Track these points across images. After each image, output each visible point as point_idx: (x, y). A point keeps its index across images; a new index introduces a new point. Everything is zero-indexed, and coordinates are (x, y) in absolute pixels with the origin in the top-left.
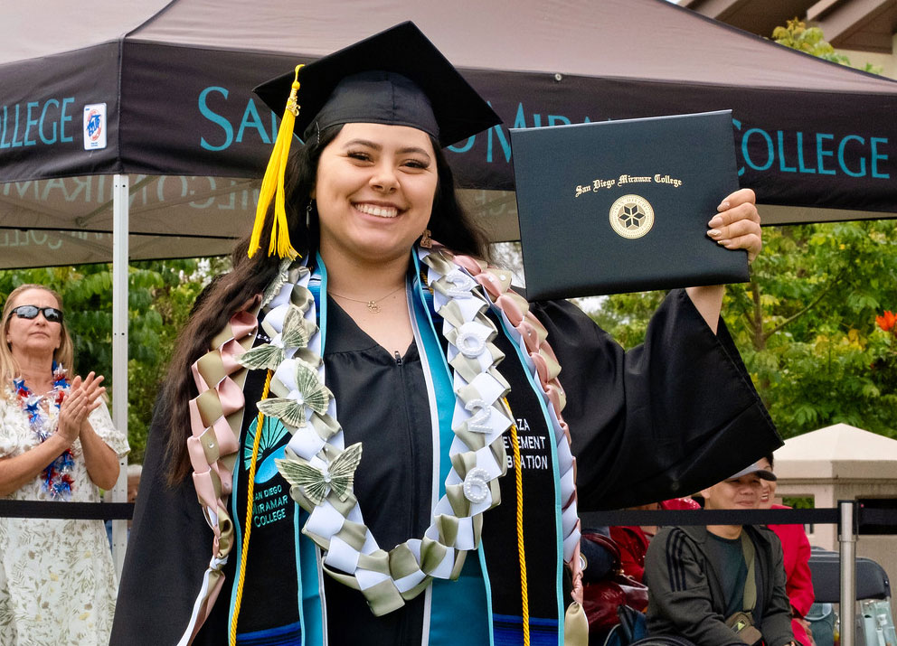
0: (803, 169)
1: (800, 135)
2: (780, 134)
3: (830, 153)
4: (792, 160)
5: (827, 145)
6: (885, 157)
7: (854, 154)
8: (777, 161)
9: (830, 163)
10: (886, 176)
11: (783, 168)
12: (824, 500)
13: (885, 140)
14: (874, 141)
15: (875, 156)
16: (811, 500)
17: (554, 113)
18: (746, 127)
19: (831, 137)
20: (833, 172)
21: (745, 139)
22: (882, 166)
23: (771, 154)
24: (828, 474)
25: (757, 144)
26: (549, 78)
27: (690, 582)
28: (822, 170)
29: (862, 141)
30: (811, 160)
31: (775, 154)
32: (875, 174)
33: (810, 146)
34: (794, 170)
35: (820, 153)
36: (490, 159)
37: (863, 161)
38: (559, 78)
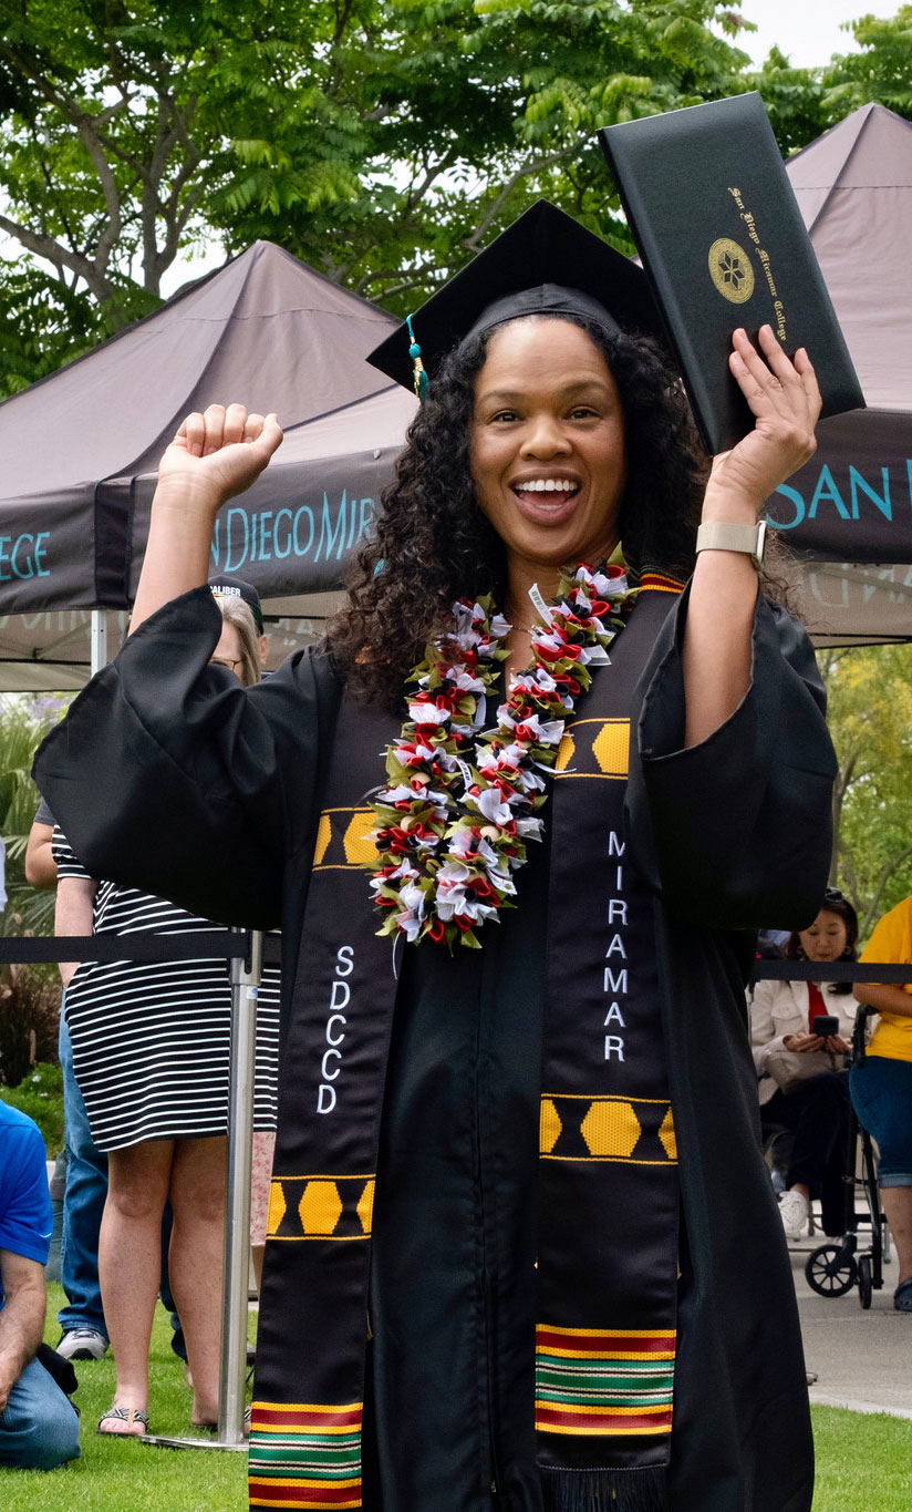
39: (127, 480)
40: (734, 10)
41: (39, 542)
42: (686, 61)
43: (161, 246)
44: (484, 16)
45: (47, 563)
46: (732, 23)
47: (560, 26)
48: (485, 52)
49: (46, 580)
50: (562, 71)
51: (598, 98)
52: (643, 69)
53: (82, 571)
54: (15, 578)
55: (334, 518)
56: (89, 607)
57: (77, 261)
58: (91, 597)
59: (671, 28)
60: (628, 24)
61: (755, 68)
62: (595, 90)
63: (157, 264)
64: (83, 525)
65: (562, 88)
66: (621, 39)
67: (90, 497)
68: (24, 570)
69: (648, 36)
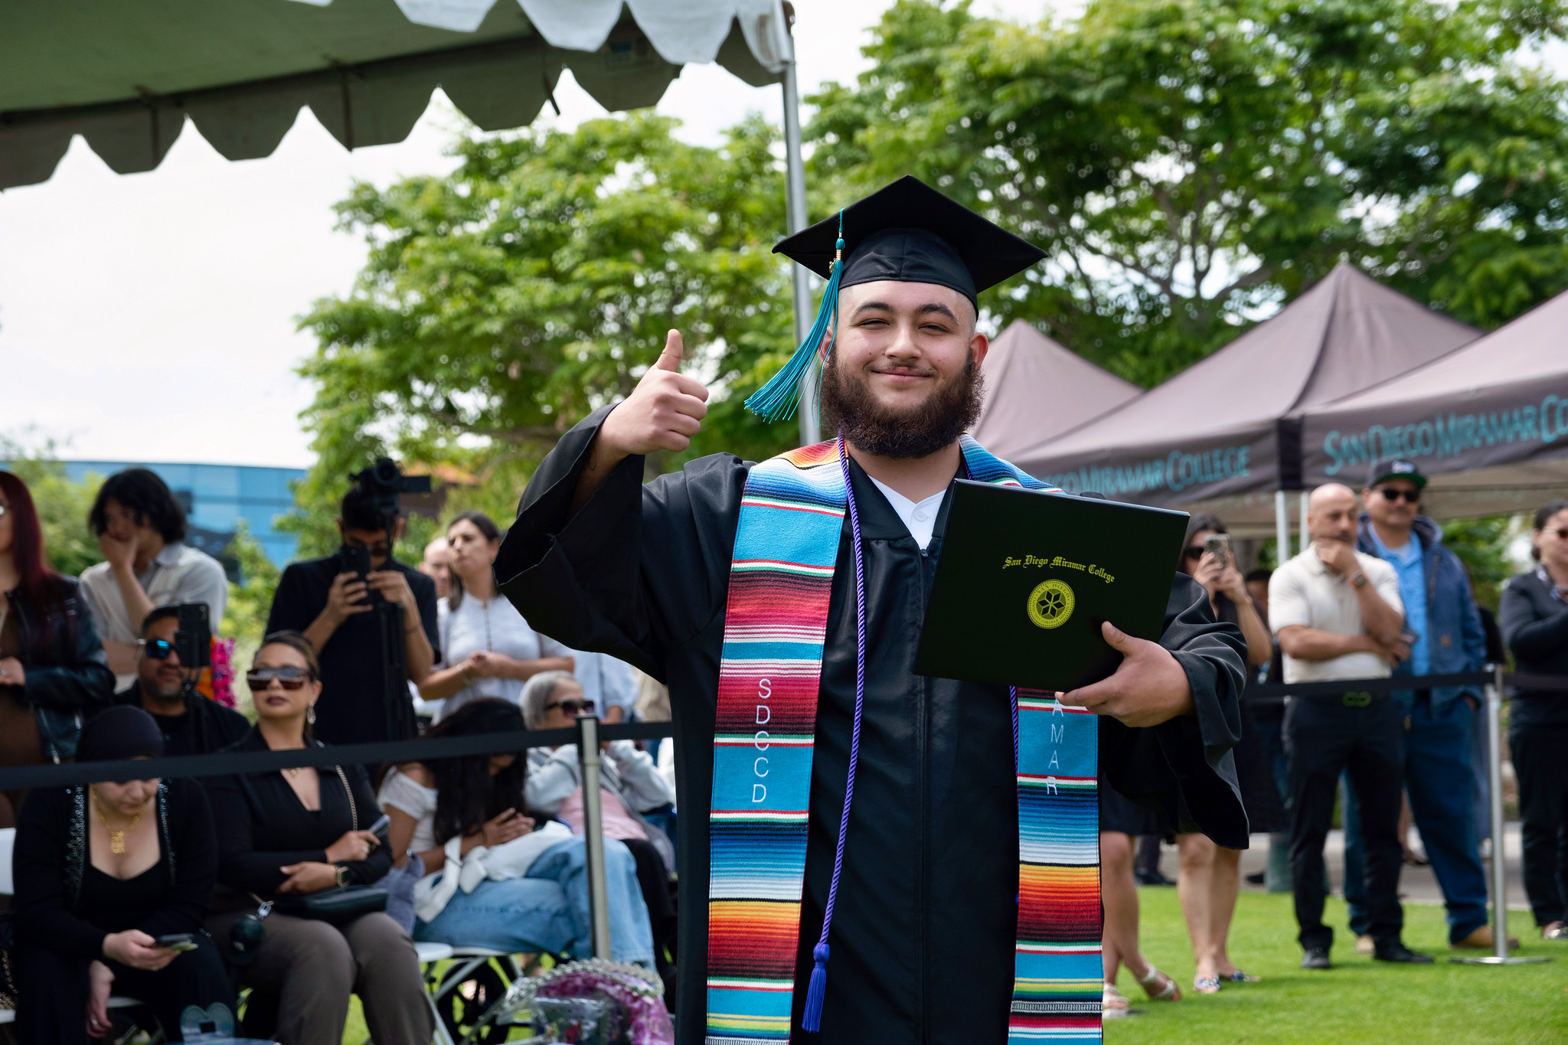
39: (1296, 415)
41: (1242, 454)
42: (1545, 128)
44: (1417, 108)
45: (1250, 466)
47: (1467, 111)
49: (1245, 476)
50: (1468, 140)
53: (1271, 470)
54: (1226, 477)
55: (1446, 429)
56: (1274, 491)
58: (1277, 484)
60: (1512, 109)
62: (1492, 148)
64: (1271, 444)
66: (1503, 116)
67: (1274, 426)
68: (1233, 470)
69: (1523, 114)
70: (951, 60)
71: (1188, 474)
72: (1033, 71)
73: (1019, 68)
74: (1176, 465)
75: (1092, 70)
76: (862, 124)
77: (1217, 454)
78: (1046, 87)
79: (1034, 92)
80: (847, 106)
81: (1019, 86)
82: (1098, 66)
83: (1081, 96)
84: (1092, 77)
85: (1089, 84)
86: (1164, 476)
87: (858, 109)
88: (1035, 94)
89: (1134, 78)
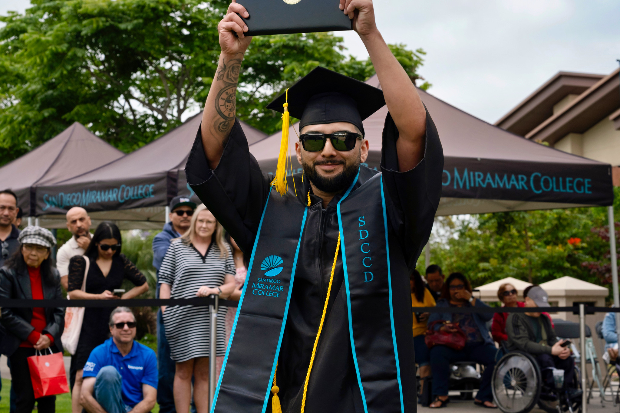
0: (562, 190)
1: (561, 179)
2: (554, 179)
3: (571, 185)
4: (558, 187)
5: (571, 182)
6: (590, 186)
7: (579, 185)
8: (553, 188)
9: (571, 188)
10: (590, 192)
11: (555, 190)
12: (562, 304)
13: (589, 180)
14: (586, 181)
15: (587, 185)
16: (557, 303)
17: (477, 171)
18: (543, 175)
19: (571, 179)
20: (572, 191)
21: (542, 180)
22: (589, 189)
23: (551, 185)
24: (563, 294)
25: (546, 183)
26: (476, 159)
27: (521, 331)
28: (568, 190)
29: (581, 180)
30: (564, 187)
31: (552, 185)
32: (587, 192)
33: (564, 182)
34: (558, 190)
35: (568, 185)
36: (455, 187)
37: (582, 188)
38: (479, 159)
39: (176, 170)
40: (342, 44)
41: (151, 187)
42: (328, 58)
43: (182, 107)
44: (272, 44)
45: (153, 193)
46: (341, 48)
47: (294, 47)
48: (273, 54)
49: (153, 198)
50: (294, 60)
51: (304, 68)
52: (316, 59)
53: (163, 196)
54: (144, 198)
56: (164, 206)
57: (159, 111)
58: (166, 203)
59: (325, 48)
60: (314, 48)
61: (347, 60)
62: (304, 65)
63: (180, 112)
64: (163, 183)
65: (294, 64)
66: (310, 51)
67: (166, 175)
68: (146, 195)
69: (318, 50)
70: (66, 5)
71: (127, 196)
72: (101, 13)
73: (96, 12)
74: (123, 191)
75: (129, 15)
76: (24, 31)
77: (140, 187)
78: (107, 21)
79: (101, 22)
80: (18, 23)
81: (94, 20)
82: (132, 13)
83: (122, 26)
84: (129, 18)
85: (128, 21)
86: (117, 196)
87: (24, 25)
88: (101, 24)
89: (147, 20)
